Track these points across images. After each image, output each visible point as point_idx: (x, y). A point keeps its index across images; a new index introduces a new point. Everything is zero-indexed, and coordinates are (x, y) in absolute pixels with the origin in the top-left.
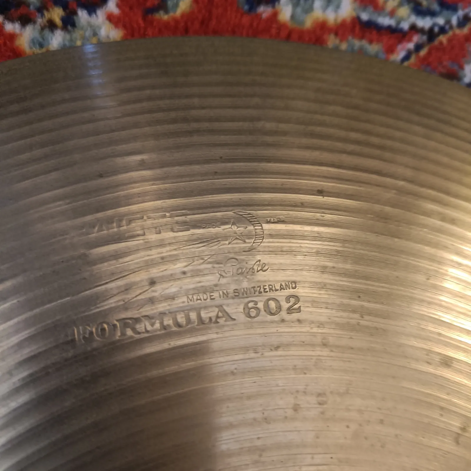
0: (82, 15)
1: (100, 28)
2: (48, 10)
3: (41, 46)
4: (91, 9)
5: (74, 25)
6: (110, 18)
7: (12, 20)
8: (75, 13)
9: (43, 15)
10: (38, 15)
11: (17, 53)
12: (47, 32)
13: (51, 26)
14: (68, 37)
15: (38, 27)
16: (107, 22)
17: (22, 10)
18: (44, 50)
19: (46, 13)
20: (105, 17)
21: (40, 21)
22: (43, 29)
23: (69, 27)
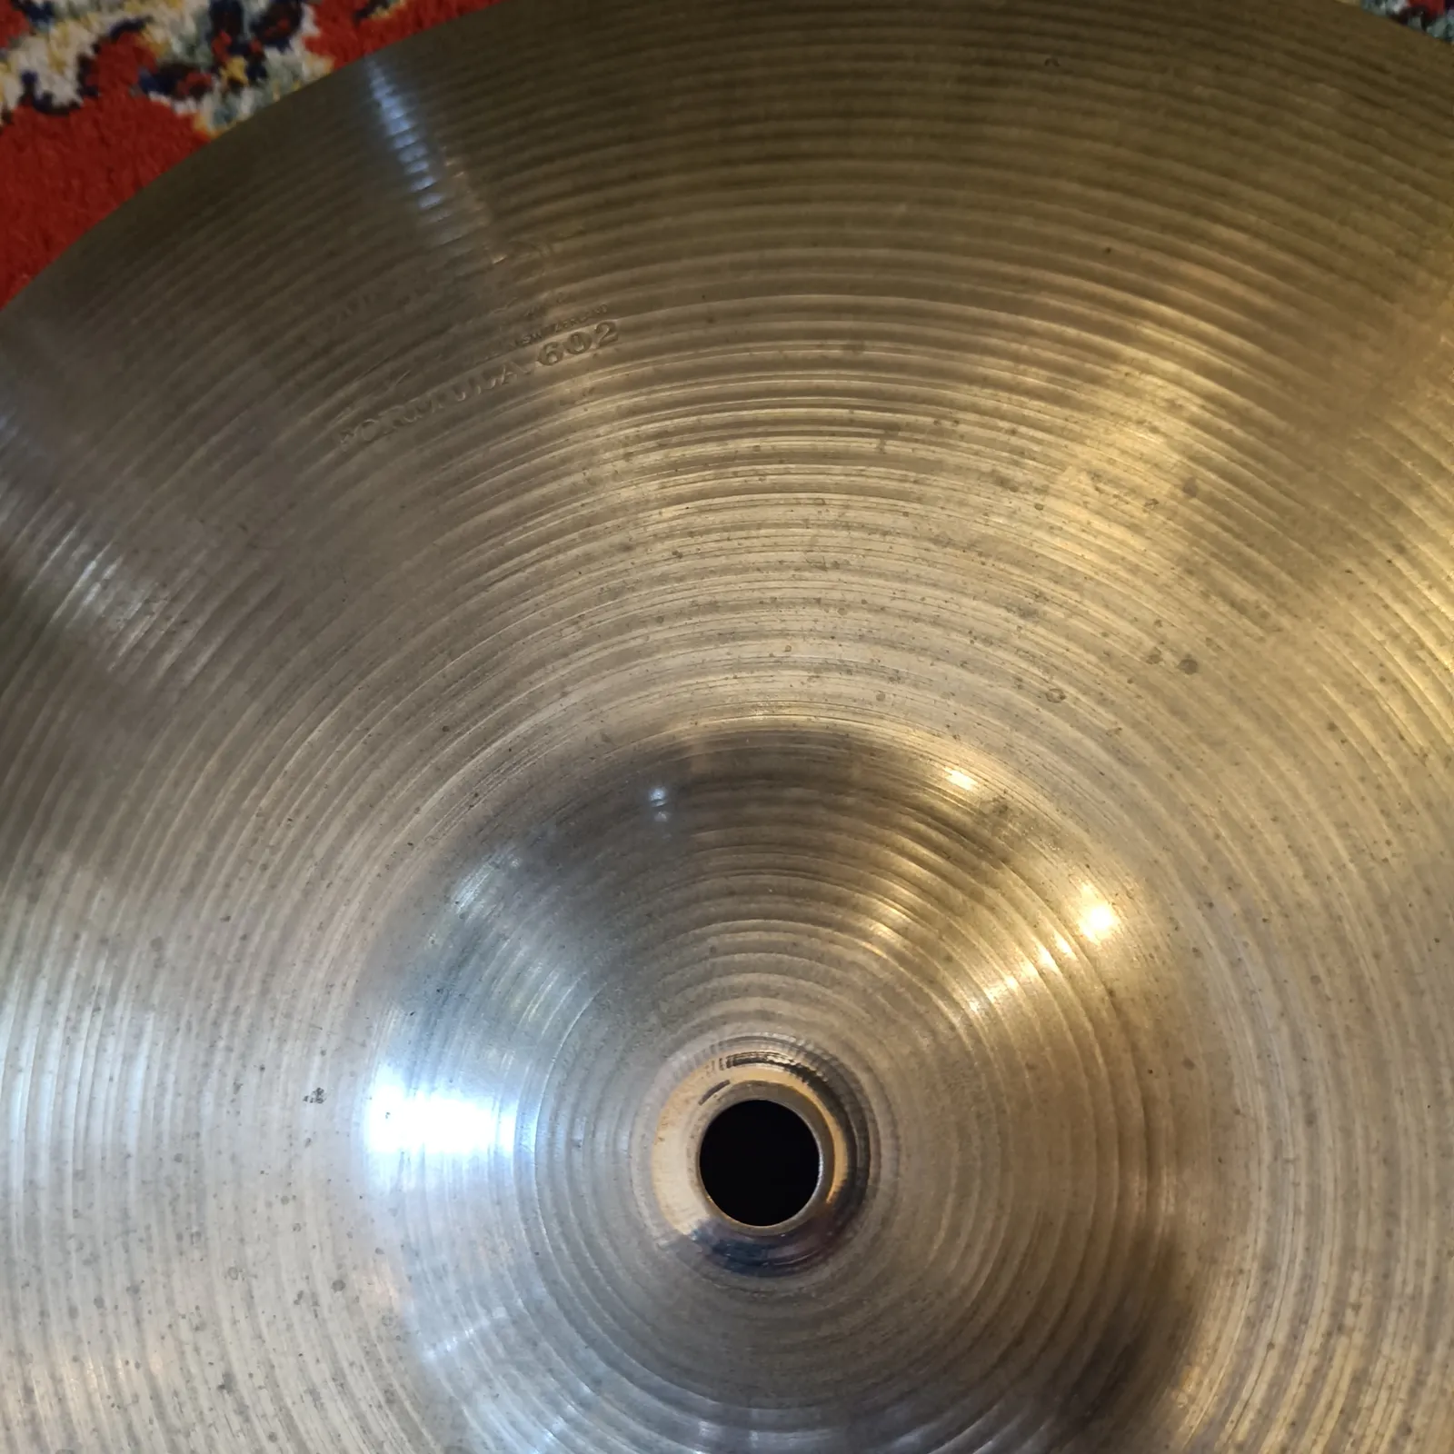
0: (272, 55)
1: (299, 65)
2: (225, 67)
3: (228, 118)
4: (282, 43)
5: (264, 74)
6: (311, 45)
7: (180, 97)
8: (262, 57)
9: (219, 76)
10: (214, 78)
11: (199, 141)
12: (231, 98)
13: (235, 86)
14: (259, 94)
15: (217, 94)
16: (308, 54)
17: (191, 78)
18: (233, 124)
19: (223, 72)
20: (303, 47)
21: (218, 85)
22: (224, 95)
23: (259, 80)
